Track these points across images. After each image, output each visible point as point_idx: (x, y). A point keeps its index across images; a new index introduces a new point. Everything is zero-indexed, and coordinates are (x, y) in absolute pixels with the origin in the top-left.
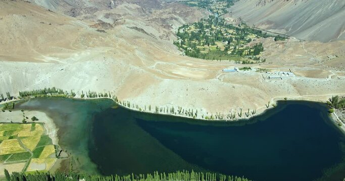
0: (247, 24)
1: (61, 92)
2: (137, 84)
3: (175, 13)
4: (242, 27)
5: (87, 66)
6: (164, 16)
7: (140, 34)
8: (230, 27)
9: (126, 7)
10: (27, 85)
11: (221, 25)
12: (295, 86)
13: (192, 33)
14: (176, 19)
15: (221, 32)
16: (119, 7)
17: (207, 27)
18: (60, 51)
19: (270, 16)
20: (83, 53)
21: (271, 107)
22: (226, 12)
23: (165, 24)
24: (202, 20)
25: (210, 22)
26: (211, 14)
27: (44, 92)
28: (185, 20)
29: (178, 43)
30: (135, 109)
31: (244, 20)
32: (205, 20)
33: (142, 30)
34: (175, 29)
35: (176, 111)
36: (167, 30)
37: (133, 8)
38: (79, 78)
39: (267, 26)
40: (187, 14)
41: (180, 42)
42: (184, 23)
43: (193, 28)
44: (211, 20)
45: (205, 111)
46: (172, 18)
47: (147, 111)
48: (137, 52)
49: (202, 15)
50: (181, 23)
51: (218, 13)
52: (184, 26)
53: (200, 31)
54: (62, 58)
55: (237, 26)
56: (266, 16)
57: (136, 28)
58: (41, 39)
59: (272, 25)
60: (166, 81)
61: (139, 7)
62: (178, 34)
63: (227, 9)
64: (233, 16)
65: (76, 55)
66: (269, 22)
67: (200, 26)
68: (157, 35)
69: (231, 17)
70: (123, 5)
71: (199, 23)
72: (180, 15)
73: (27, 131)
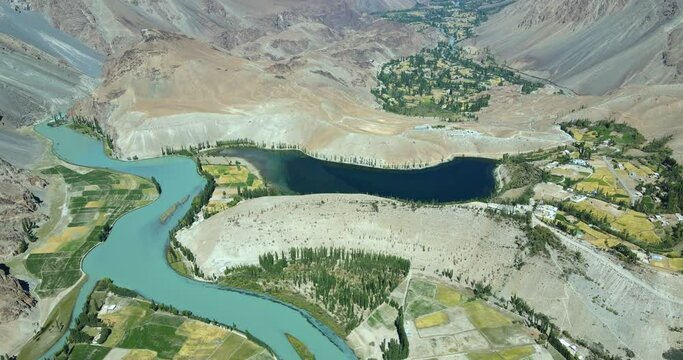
0: (496, 59)
1: (252, 143)
2: (326, 137)
3: (380, 41)
4: (487, 65)
5: (276, 119)
6: (362, 46)
8: (467, 64)
9: (303, 28)
10: (220, 136)
11: (454, 59)
13: (403, 74)
14: (380, 50)
15: (449, 71)
17: (429, 64)
18: (245, 103)
19: (532, 48)
22: (469, 35)
23: (362, 60)
24: (423, 50)
25: (437, 54)
26: (442, 38)
27: (237, 142)
28: (394, 51)
29: (378, 91)
30: (322, 159)
31: (493, 52)
32: (428, 51)
33: (329, 74)
34: (376, 69)
35: (358, 160)
36: (363, 73)
37: (315, 30)
38: (268, 130)
39: (525, 64)
40: (398, 42)
41: (380, 89)
42: (393, 56)
43: (405, 66)
44: (440, 51)
45: (383, 161)
46: (374, 50)
47: (333, 160)
48: (324, 106)
49: (424, 41)
50: (387, 57)
51: (455, 37)
52: (392, 62)
53: (415, 71)
54: (247, 110)
55: (479, 63)
56: (527, 48)
57: (321, 72)
58: (221, 89)
60: (352, 134)
61: (323, 27)
62: (381, 77)
63: (474, 29)
64: (478, 43)
65: (261, 107)
66: (528, 58)
67: (420, 60)
68: (349, 79)
69: (475, 44)
70: (298, 25)
71: (417, 57)
72: (387, 43)
73: (235, 170)
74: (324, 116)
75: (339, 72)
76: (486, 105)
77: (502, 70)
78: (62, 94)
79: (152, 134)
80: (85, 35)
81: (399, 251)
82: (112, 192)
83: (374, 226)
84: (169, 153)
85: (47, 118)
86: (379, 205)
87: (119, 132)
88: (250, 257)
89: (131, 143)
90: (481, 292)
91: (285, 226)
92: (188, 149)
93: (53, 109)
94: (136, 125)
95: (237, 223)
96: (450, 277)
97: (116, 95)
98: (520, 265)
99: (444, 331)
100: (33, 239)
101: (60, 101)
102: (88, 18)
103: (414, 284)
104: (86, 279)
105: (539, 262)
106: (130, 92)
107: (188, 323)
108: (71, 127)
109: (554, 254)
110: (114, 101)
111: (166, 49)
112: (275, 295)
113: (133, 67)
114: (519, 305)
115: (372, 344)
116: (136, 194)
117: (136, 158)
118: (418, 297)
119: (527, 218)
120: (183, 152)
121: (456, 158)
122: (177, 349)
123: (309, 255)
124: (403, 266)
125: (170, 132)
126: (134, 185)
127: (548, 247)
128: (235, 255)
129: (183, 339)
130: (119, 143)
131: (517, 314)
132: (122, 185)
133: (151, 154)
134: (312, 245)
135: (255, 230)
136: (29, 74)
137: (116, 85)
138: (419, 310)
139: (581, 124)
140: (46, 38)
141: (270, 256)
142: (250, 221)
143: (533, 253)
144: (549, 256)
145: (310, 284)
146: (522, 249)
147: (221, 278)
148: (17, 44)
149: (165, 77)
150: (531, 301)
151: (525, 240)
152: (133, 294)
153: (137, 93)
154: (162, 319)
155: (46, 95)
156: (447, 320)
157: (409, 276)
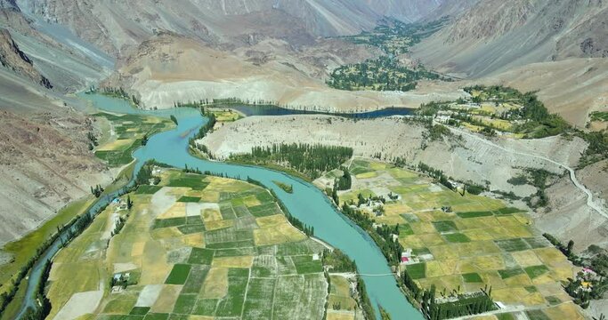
0: (425, 67)
1: (240, 101)
2: (291, 95)
3: (332, 52)
4: (418, 70)
5: (256, 85)
6: (318, 55)
7: (291, 69)
8: (402, 70)
9: (270, 43)
11: (391, 67)
12: (402, 99)
13: (351, 75)
14: (332, 59)
15: (387, 74)
16: (262, 43)
17: (371, 69)
18: (231, 77)
19: (454, 57)
20: (249, 79)
21: (379, 109)
22: (404, 50)
23: (317, 62)
24: (367, 61)
25: (378, 64)
26: (383, 54)
27: (228, 100)
28: (343, 59)
29: (331, 83)
30: (291, 108)
31: (423, 62)
32: (371, 61)
33: (293, 66)
34: (330, 70)
35: (317, 108)
36: (319, 69)
37: (279, 44)
38: (251, 92)
39: (448, 69)
40: (347, 53)
41: (333, 81)
42: (343, 63)
43: (353, 70)
44: (381, 62)
46: (327, 58)
48: (291, 80)
49: (368, 54)
50: (338, 64)
51: (394, 53)
52: (342, 67)
53: (361, 73)
54: (233, 81)
55: (412, 70)
56: (449, 58)
57: (288, 64)
58: (214, 68)
59: (453, 68)
60: (312, 92)
61: (286, 43)
62: (333, 76)
63: (409, 49)
65: (244, 79)
66: (450, 65)
67: (364, 67)
68: (308, 72)
69: (409, 57)
70: (266, 42)
71: (362, 65)
72: (338, 54)
73: (229, 114)
74: (292, 85)
75: (300, 67)
76: (414, 88)
77: (430, 74)
78: (93, 76)
79: (166, 94)
80: (99, 42)
81: (345, 145)
82: (143, 124)
83: (329, 133)
84: (179, 106)
85: (83, 89)
86: (332, 121)
87: (142, 94)
88: (246, 149)
89: (152, 99)
90: (399, 163)
91: (269, 133)
92: (193, 103)
93: (87, 84)
94: (154, 88)
95: (236, 130)
96: (379, 158)
97: (137, 71)
98: (424, 147)
99: (374, 180)
100: (96, 144)
101: (92, 80)
102: (103, 30)
103: (356, 162)
104: (137, 161)
105: (437, 144)
106: (147, 69)
107: (209, 178)
108: (103, 94)
109: (446, 138)
110: (135, 75)
111: (172, 41)
112: (264, 165)
113: (149, 52)
114: (423, 168)
115: (328, 184)
116: (162, 125)
117: (156, 108)
118: (358, 167)
119: (430, 121)
120: (189, 105)
121: (387, 108)
122: (205, 187)
123: (285, 148)
124: (348, 153)
125: (179, 92)
126: (158, 121)
127: (442, 135)
128: (236, 148)
129: (208, 183)
130: (142, 99)
131: (422, 173)
132: (149, 121)
133: (167, 106)
134: (289, 143)
135: (248, 135)
137: (137, 64)
138: (357, 172)
139: (478, 88)
140: (71, 43)
141: (259, 149)
142: (245, 129)
143: (433, 139)
144: (442, 140)
145: (286, 162)
146: (427, 138)
147: (226, 160)
148: (55, 43)
149: (173, 59)
150: (431, 165)
151: (429, 133)
152: (170, 167)
153: (152, 69)
154: (190, 176)
155: (81, 75)
156: (377, 175)
157: (353, 158)
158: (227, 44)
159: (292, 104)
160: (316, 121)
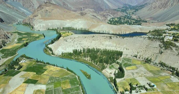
0: (141, 18)
1: (73, 28)
2: (94, 26)
3: (109, 13)
4: (139, 20)
5: (80, 22)
6: (104, 14)
7: (95, 17)
8: (133, 19)
10: (64, 26)
11: (129, 19)
13: (116, 21)
14: (109, 15)
15: (128, 21)
16: (86, 10)
17: (123, 19)
18: (71, 19)
19: (152, 15)
20: (78, 20)
21: (131, 32)
22: (133, 13)
24: (121, 16)
25: (125, 18)
26: (126, 14)
27: (69, 28)
28: (113, 16)
30: (93, 31)
32: (122, 17)
33: (95, 16)
34: (109, 18)
35: (104, 32)
36: (105, 18)
37: (91, 11)
38: (78, 25)
39: (150, 19)
40: (114, 14)
41: (110, 22)
42: (113, 17)
43: (116, 19)
44: (125, 17)
45: (112, 32)
47: (97, 32)
48: (94, 20)
49: (121, 14)
50: (111, 17)
51: (129, 14)
52: (113, 18)
53: (119, 20)
54: (72, 21)
55: (137, 19)
56: (150, 15)
57: (93, 15)
58: (65, 16)
61: (94, 10)
62: (110, 21)
63: (134, 13)
64: (136, 15)
65: (76, 20)
66: (151, 18)
67: (120, 18)
68: (101, 19)
69: (135, 16)
70: (87, 10)
72: (111, 14)
73: (68, 33)
74: (94, 22)
75: (98, 17)
76: (141, 25)
78: (22, 18)
79: (44, 25)
82: (31, 37)
84: (49, 29)
85: (17, 23)
87: (35, 24)
88: (70, 50)
89: (38, 27)
90: (148, 61)
91: (82, 42)
92: (54, 28)
93: (18, 21)
94: (40, 23)
95: (66, 41)
96: (136, 57)
97: (36, 16)
98: (161, 53)
99: (136, 71)
101: (21, 20)
103: (125, 59)
104: (18, 55)
105: (169, 51)
106: (39, 16)
107: (48, 66)
108: (23, 25)
109: (174, 49)
110: (35, 18)
111: (50, 6)
112: (77, 60)
113: (41, 9)
114: (162, 64)
115: (111, 73)
116: (38, 37)
117: (39, 30)
118: (126, 62)
119: (163, 39)
120: (53, 29)
121: (134, 32)
122: (43, 72)
123: (89, 50)
124: (120, 54)
125: (50, 24)
126: (37, 36)
127: (171, 47)
128: (65, 50)
129: (45, 70)
130: (35, 27)
131: (162, 67)
132: (34, 35)
133: (44, 30)
134: (91, 48)
135: (72, 43)
136: (13, 13)
137: (36, 14)
138: (126, 65)
141: (77, 51)
143: (166, 49)
144: (172, 49)
145: (89, 58)
146: (162, 48)
147: (60, 56)
149: (50, 12)
150: (168, 63)
151: (163, 45)
152: (32, 59)
153: (41, 16)
154: (39, 65)
155: (17, 18)
156: (137, 68)
157: (123, 56)
158: (74, 10)
159: (94, 30)
160: (104, 37)
